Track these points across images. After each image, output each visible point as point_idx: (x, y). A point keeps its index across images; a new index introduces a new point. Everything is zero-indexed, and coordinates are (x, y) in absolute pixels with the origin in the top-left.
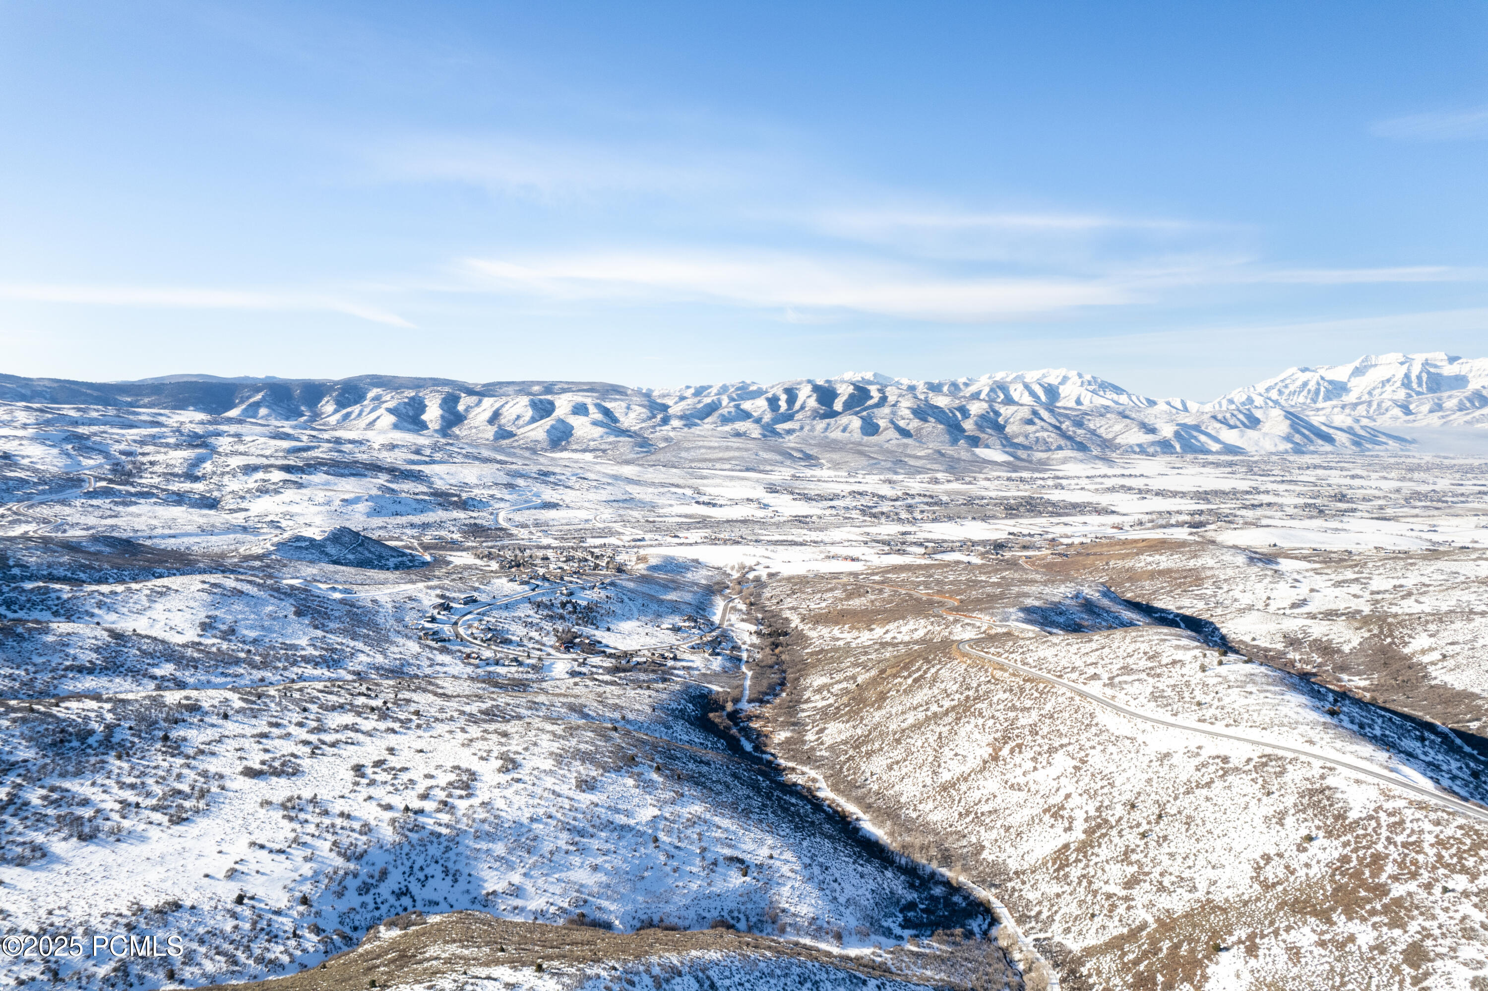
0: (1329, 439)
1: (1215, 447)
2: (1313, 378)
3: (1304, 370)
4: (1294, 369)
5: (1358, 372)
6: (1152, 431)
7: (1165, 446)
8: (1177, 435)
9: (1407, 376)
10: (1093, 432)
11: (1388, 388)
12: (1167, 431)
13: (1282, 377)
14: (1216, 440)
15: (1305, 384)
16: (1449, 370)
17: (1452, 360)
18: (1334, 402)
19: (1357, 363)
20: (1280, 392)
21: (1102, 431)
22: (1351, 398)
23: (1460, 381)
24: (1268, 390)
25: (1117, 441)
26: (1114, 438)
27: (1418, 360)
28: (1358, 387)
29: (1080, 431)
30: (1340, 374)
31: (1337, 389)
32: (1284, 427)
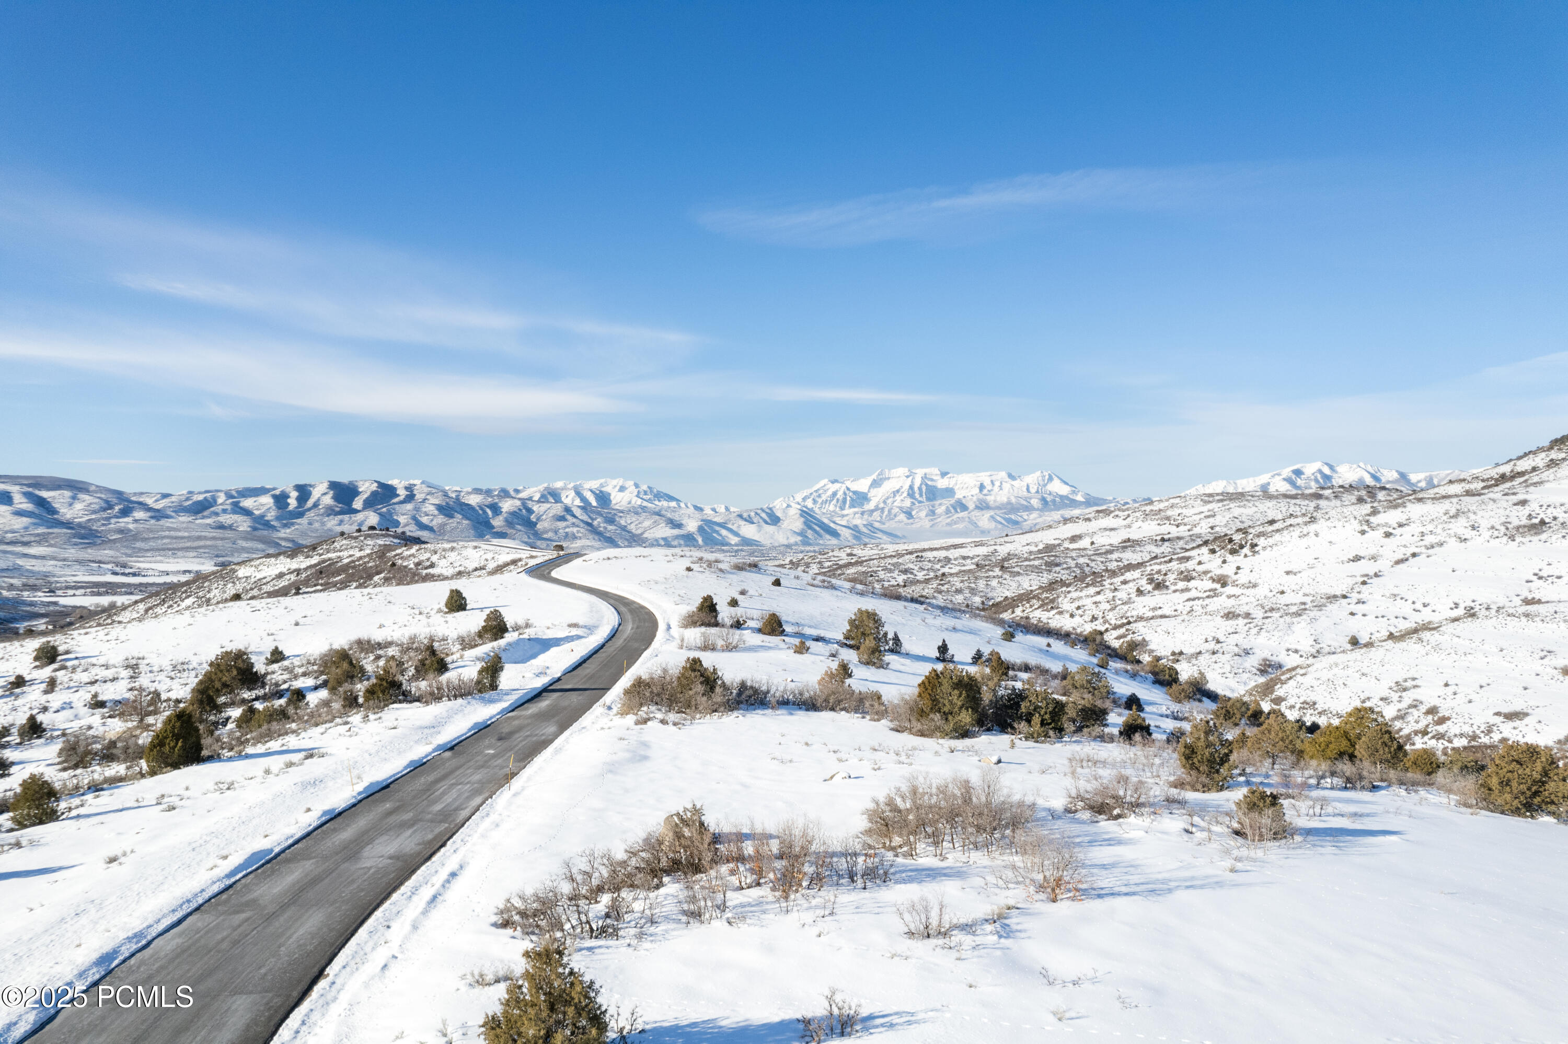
0: (835, 534)
1: (734, 540)
2: (840, 488)
3: (833, 482)
4: (825, 481)
5: (876, 484)
6: (679, 526)
7: (689, 540)
8: (701, 529)
9: (911, 487)
10: (624, 528)
11: (898, 498)
12: (692, 526)
13: (815, 488)
14: (736, 534)
15: (835, 494)
16: (942, 483)
17: (944, 474)
18: (856, 510)
19: (874, 476)
20: (815, 502)
21: (632, 527)
22: (871, 506)
23: (950, 492)
24: (804, 499)
25: (645, 536)
26: (642, 534)
27: (920, 472)
28: (877, 497)
29: (610, 527)
30: (862, 485)
31: (860, 498)
32: (798, 525)
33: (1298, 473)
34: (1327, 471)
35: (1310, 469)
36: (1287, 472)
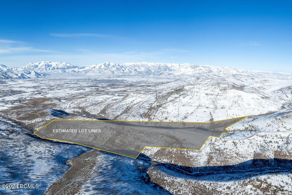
0: (40, 75)
1: (27, 77)
2: (33, 64)
3: (32, 63)
4: (31, 63)
5: (39, 64)
6: (17, 75)
7: (20, 77)
8: (21, 75)
9: (45, 64)
10: (8, 75)
11: (43, 66)
13: (29, 64)
14: (27, 76)
15: (33, 65)
16: (50, 64)
17: (50, 62)
18: (37, 68)
19: (39, 62)
20: (29, 67)
21: (10, 75)
22: (39, 67)
24: (28, 66)
25: (13, 77)
26: (12, 76)
27: (46, 62)
29: (6, 75)
30: (37, 64)
31: (37, 66)
32: (34, 74)
33: (105, 64)
34: (109, 63)
35: (107, 63)
36: (104, 64)
